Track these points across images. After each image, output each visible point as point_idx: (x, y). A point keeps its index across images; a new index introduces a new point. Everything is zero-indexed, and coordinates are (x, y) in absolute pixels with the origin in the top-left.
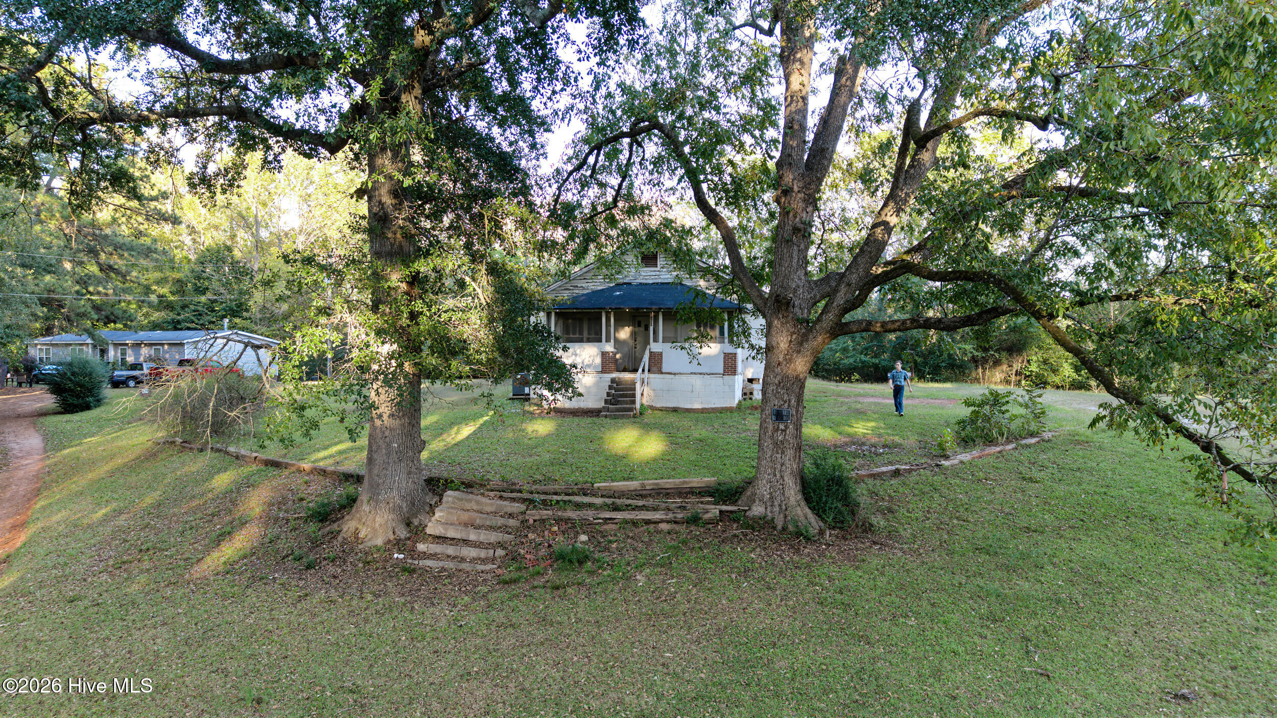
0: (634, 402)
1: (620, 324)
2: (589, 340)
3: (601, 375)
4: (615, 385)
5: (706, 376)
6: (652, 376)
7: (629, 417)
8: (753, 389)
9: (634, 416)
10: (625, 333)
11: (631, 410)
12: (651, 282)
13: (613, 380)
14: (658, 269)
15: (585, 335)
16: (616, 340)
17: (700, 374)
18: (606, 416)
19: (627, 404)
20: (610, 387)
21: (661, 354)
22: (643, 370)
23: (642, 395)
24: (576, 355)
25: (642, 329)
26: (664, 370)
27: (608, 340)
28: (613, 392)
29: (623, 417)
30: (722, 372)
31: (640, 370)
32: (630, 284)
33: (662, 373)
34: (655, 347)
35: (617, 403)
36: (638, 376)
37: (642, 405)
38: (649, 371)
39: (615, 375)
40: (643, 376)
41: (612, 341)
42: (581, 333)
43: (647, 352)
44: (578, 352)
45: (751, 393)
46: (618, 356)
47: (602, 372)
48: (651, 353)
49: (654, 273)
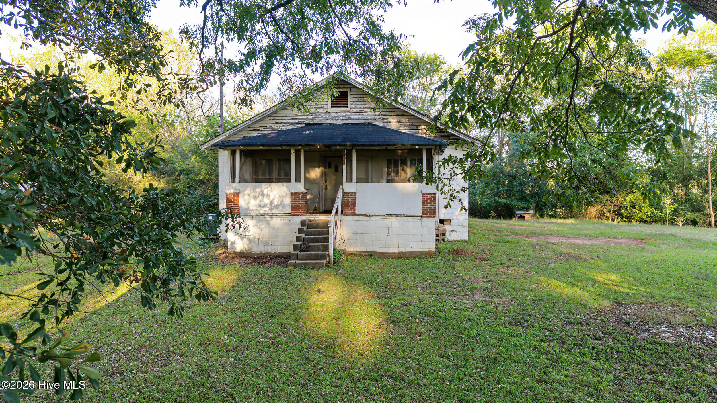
0: (326, 248)
1: (310, 163)
2: (279, 180)
3: (290, 217)
4: (305, 228)
5: (403, 218)
6: (345, 218)
7: (321, 266)
8: (445, 230)
9: (328, 265)
10: (316, 173)
11: (323, 257)
12: (341, 122)
13: (303, 223)
14: (349, 109)
15: (275, 175)
16: (306, 179)
17: (397, 216)
18: (295, 265)
19: (319, 249)
20: (300, 231)
21: (355, 194)
22: (337, 212)
23: (336, 238)
24: (263, 195)
25: (333, 169)
26: (358, 212)
27: (298, 180)
28: (303, 235)
29: (314, 266)
30: (420, 213)
31: (334, 212)
32: (320, 124)
33: (356, 215)
34: (348, 187)
35: (308, 249)
36: (330, 218)
37: (335, 250)
38: (342, 212)
39: (306, 217)
40: (336, 218)
41: (302, 180)
42: (270, 173)
43: (340, 193)
44: (265, 192)
45: (444, 235)
46: (308, 197)
47: (291, 214)
48: (344, 193)
49: (344, 114)
